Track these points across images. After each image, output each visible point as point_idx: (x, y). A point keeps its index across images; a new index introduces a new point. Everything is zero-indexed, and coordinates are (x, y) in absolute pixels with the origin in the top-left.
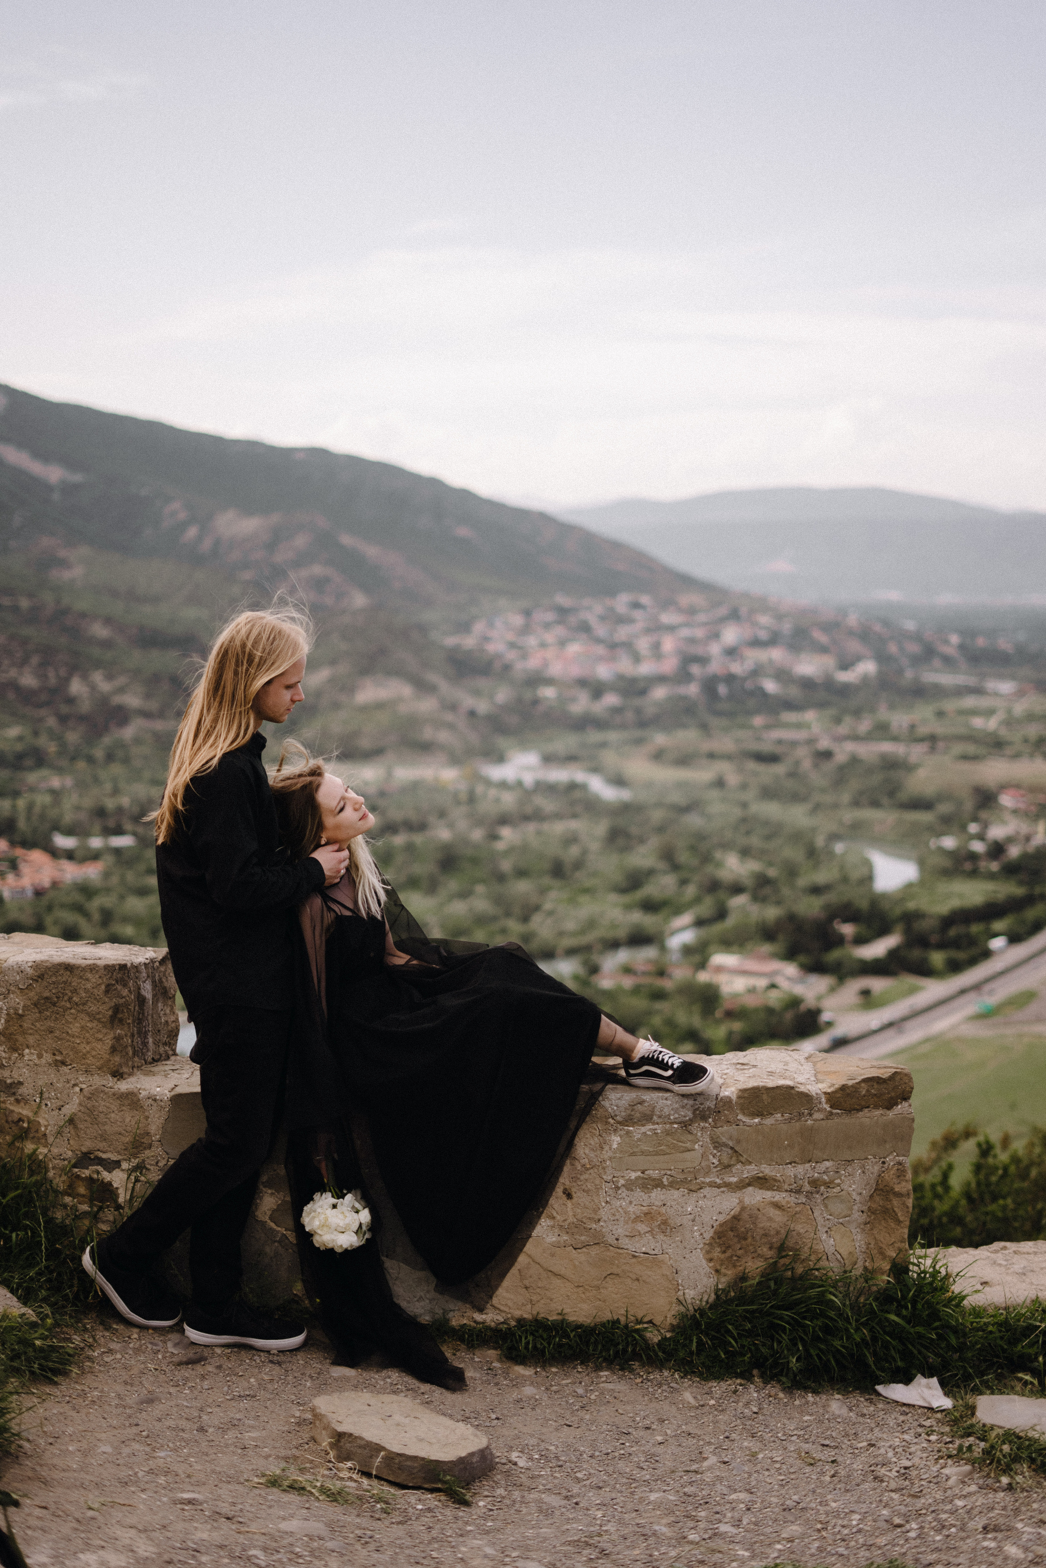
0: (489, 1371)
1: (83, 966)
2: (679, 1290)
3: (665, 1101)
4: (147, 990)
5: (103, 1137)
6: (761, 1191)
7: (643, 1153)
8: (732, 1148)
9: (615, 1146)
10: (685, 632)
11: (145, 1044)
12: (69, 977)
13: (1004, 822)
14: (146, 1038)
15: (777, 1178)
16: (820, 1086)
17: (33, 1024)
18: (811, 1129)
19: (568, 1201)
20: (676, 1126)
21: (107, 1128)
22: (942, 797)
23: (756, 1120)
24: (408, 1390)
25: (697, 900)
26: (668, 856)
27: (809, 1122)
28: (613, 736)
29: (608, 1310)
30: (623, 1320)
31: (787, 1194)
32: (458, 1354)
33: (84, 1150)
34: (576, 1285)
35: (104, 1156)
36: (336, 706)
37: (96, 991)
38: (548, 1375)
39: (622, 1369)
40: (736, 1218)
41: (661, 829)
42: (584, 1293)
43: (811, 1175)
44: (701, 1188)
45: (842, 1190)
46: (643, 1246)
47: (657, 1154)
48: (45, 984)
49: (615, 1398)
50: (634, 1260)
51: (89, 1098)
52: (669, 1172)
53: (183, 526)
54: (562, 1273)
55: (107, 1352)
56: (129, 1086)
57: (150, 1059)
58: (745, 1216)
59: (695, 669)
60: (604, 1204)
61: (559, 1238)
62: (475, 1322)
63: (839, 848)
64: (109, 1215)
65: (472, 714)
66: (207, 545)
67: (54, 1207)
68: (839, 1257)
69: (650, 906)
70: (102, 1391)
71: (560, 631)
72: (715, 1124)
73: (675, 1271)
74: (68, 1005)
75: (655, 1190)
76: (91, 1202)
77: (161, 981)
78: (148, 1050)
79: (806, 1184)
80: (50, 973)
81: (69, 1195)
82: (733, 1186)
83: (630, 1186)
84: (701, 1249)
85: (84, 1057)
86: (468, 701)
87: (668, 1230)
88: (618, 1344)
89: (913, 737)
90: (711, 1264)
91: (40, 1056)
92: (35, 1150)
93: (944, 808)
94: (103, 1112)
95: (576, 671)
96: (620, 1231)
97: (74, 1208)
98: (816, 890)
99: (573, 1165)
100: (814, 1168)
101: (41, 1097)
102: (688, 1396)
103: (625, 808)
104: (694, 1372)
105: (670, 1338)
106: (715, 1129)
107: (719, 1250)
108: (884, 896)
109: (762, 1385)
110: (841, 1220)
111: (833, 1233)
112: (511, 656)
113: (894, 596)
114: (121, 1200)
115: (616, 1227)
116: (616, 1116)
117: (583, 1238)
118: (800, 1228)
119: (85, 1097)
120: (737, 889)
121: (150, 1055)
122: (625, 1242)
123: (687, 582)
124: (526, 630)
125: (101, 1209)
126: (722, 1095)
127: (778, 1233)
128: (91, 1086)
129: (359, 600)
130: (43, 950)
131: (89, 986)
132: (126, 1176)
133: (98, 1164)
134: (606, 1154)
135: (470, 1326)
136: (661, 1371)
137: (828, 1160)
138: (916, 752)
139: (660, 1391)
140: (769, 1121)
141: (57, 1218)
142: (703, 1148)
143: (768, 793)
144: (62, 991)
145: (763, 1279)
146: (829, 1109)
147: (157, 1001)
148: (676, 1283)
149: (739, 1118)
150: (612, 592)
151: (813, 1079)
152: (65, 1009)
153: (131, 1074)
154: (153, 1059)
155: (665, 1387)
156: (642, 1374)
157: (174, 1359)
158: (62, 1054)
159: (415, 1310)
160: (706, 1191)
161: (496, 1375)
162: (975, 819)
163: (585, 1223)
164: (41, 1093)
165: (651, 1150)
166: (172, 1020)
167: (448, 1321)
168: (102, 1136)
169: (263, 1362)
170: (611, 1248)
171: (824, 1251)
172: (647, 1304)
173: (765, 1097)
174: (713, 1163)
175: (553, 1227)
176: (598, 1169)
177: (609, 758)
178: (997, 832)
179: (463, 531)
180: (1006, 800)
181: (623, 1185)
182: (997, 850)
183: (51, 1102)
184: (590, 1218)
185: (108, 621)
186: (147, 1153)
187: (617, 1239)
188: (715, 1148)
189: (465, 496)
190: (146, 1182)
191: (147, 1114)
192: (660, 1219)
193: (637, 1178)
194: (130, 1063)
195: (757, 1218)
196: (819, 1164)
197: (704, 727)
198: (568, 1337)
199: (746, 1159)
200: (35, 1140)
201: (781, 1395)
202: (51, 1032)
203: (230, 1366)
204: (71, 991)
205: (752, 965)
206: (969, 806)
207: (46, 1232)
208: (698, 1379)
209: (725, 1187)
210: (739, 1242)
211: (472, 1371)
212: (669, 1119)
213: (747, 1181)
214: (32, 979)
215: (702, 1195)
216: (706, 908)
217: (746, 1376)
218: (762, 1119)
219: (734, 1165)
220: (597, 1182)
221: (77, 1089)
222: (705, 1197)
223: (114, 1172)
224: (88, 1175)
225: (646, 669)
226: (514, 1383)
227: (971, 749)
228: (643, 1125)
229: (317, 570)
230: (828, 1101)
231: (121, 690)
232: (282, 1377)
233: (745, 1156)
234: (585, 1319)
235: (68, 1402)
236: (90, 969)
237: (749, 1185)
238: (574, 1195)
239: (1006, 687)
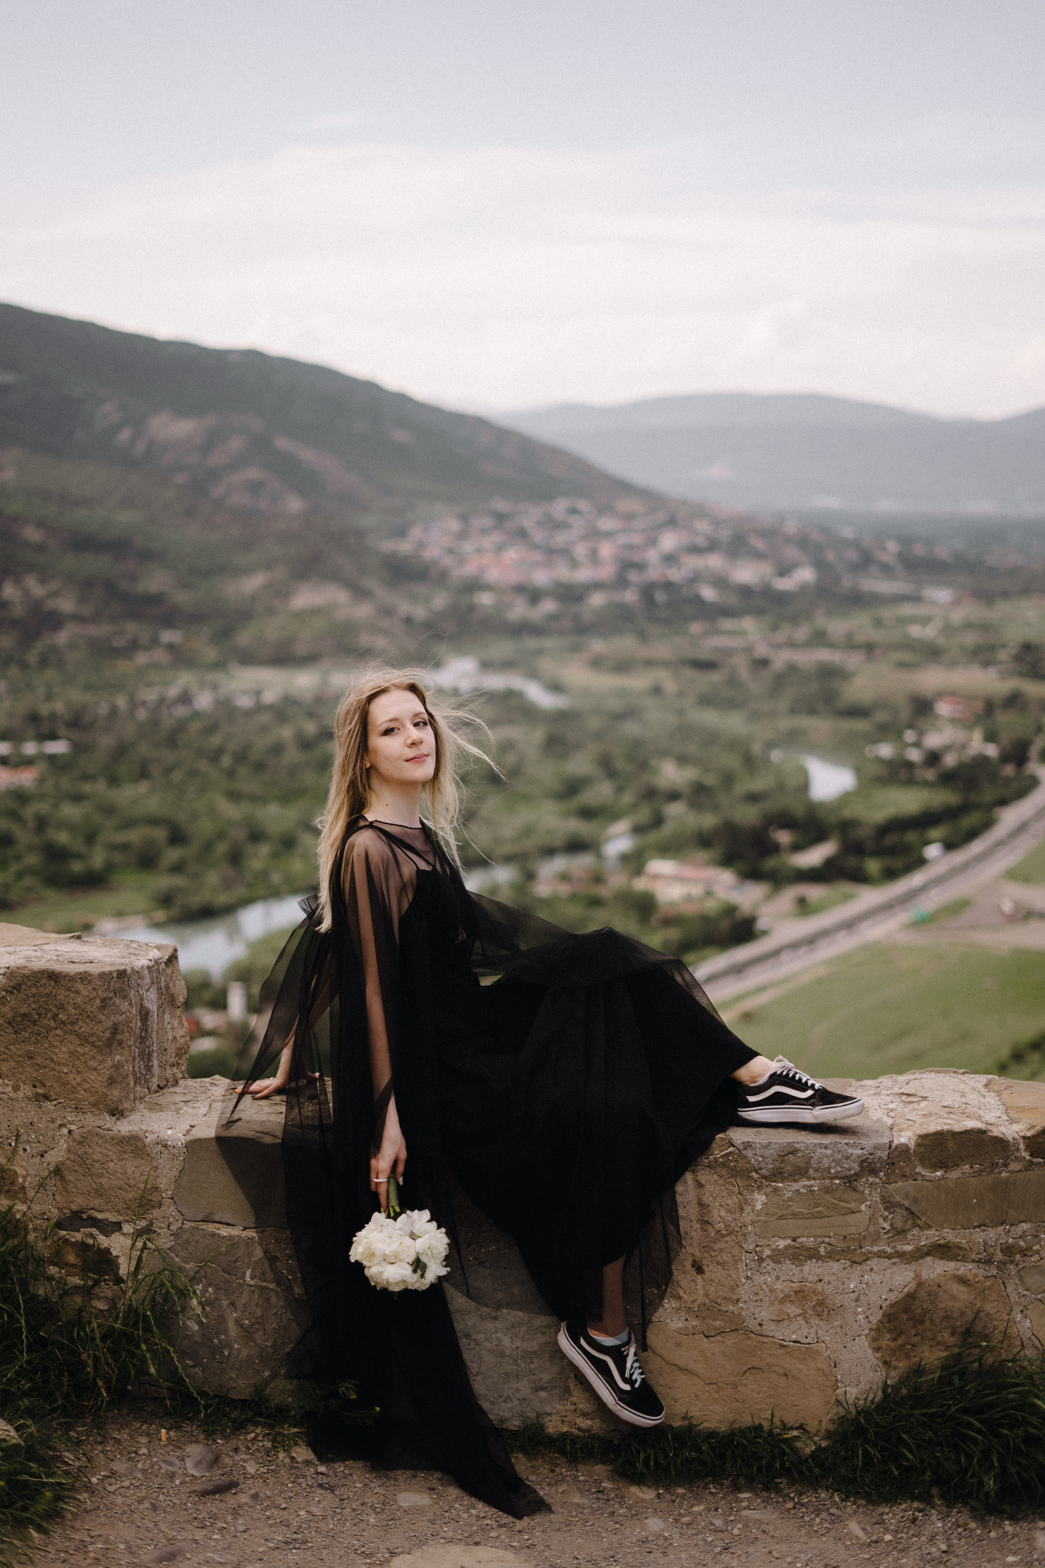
0: (600, 1495)
1: (72, 974)
2: (838, 1388)
3: (824, 1151)
4: (151, 1001)
5: (99, 1192)
6: (942, 1262)
7: (795, 1216)
8: (907, 1209)
9: (759, 1207)
10: (623, 539)
11: (149, 1068)
12: (54, 988)
13: (939, 730)
14: (149, 1060)
15: (962, 1245)
16: (1016, 1127)
17: (6, 1048)
18: (1006, 1182)
19: (699, 1277)
20: (837, 1182)
21: (104, 1181)
22: (881, 704)
23: (939, 1174)
24: (500, 1526)
25: (634, 807)
26: (606, 765)
27: (1004, 1174)
28: (549, 643)
29: (748, 1412)
30: (766, 1425)
31: (974, 1265)
32: (557, 1470)
33: (74, 1207)
34: (708, 1382)
35: (100, 1216)
36: (271, 611)
37: (88, 1006)
38: (674, 1498)
39: (767, 1489)
40: (911, 1296)
41: (599, 736)
42: (717, 1392)
43: (1004, 1241)
44: (867, 1259)
45: (1041, 1259)
46: (793, 1333)
47: (812, 1216)
48: (22, 996)
49: (764, 1532)
50: (782, 1351)
51: (80, 1143)
52: (827, 1240)
53: (116, 429)
54: (689, 1367)
55: (110, 1477)
56: (131, 1128)
57: (154, 1087)
58: (922, 1294)
59: (634, 577)
60: (744, 1280)
61: (686, 1323)
62: (579, 1429)
63: (776, 756)
64: (107, 1290)
65: (408, 621)
66: (140, 448)
67: (36, 1279)
68: (1036, 1342)
69: (587, 813)
70: (106, 1542)
71: (496, 537)
72: (888, 1179)
73: (833, 1364)
74: (52, 1024)
75: (809, 1262)
76: (84, 1274)
77: (167, 987)
78: (153, 1076)
79: (998, 1251)
80: (29, 983)
81: (56, 1264)
82: (907, 1256)
83: (777, 1257)
84: (866, 1336)
85: (74, 1090)
86: (405, 608)
87: (825, 1313)
88: (762, 1458)
89: (850, 644)
90: (878, 1355)
91: (16, 1088)
92: (11, 1208)
93: (881, 717)
94: (98, 1161)
95: (513, 577)
96: (764, 1314)
97: (61, 1282)
98: (753, 798)
99: (705, 1231)
100: (1009, 1231)
101: (16, 1140)
102: (854, 1527)
103: (561, 716)
104: (858, 1493)
105: (825, 1449)
106: (887, 1186)
107: (888, 1336)
108: (822, 805)
109: (945, 1509)
110: (1039, 1296)
111: (1029, 1312)
112: (447, 561)
113: (830, 502)
114: (123, 1271)
115: (758, 1309)
116: (761, 1169)
117: (717, 1323)
118: (990, 1308)
119: (74, 1140)
120: (673, 796)
121: (154, 1082)
122: (770, 1328)
123: (624, 488)
124: (462, 535)
125: (96, 1283)
126: (896, 1142)
127: (963, 1314)
128: (82, 1127)
129: (295, 504)
130: (18, 949)
131: (79, 1000)
132: (129, 1242)
133: (92, 1226)
134: (748, 1217)
135: (572, 1434)
136: (816, 1490)
137: (1025, 1222)
138: (853, 660)
139: (818, 1520)
140: (954, 1174)
141: (39, 1295)
142: (872, 1210)
143: (707, 701)
144: (45, 1006)
145: (944, 1373)
146: (1028, 1158)
147: (164, 1012)
148: (834, 1379)
149: (917, 1170)
150: (549, 497)
151: (1005, 1117)
152: (49, 1029)
153: (132, 1110)
154: (159, 1086)
155: (824, 1515)
156: (792, 1495)
157: (196, 1488)
158: (45, 1086)
159: (502, 1414)
160: (874, 1263)
161: (608, 1500)
162: (911, 726)
163: (720, 1305)
164: (18, 1136)
165: (806, 1212)
166: (181, 1034)
167: (542, 1427)
168: (97, 1191)
169: (311, 1487)
170: (752, 1335)
171: (1019, 1335)
172: (797, 1406)
173: (950, 1144)
174: (884, 1228)
175: (679, 1309)
176: (736, 1236)
177: (547, 665)
178: (934, 740)
179: (400, 435)
180: (943, 709)
181: (768, 1256)
182: (933, 758)
183: (30, 1146)
184: (725, 1298)
185: (40, 524)
186: (156, 1212)
187: (761, 1325)
188: (886, 1209)
189: (402, 400)
190: (154, 1250)
191: (155, 1163)
192: (815, 1298)
193: (786, 1248)
194: (132, 1096)
195: (936, 1295)
196: (1014, 1227)
197: (642, 635)
198: (699, 1449)
199: (925, 1222)
200: (11, 1194)
201: (973, 1525)
202: (30, 1058)
203: (268, 1493)
204: (56, 1006)
205: (689, 871)
206: (905, 713)
207: (26, 1316)
208: (864, 1502)
209: (898, 1257)
210: (914, 1326)
211: (579, 1495)
212: (829, 1173)
213: (926, 1250)
214: (6, 991)
215: (868, 1268)
216: (644, 815)
217: (926, 1499)
218: (945, 1172)
219: (909, 1230)
220: (736, 1251)
221: (65, 1131)
222: (872, 1270)
223: (113, 1236)
224: (79, 1239)
225: (583, 575)
226: (633, 1512)
227: (907, 657)
228: (796, 1181)
229: (253, 473)
230: (1028, 1147)
231: (55, 594)
232: (338, 1510)
233: (924, 1219)
234: (718, 1425)
235: (64, 1561)
236: (81, 978)
237: (928, 1254)
238: (706, 1269)
239: (942, 595)
